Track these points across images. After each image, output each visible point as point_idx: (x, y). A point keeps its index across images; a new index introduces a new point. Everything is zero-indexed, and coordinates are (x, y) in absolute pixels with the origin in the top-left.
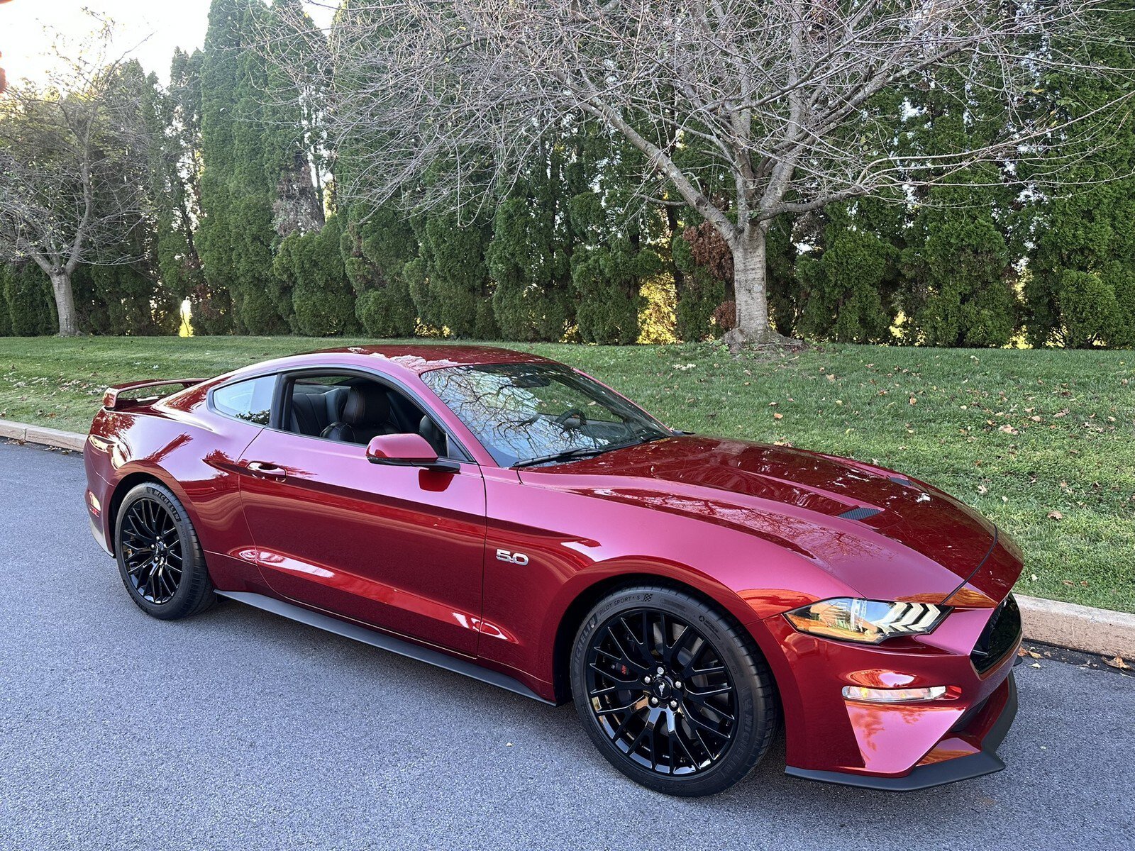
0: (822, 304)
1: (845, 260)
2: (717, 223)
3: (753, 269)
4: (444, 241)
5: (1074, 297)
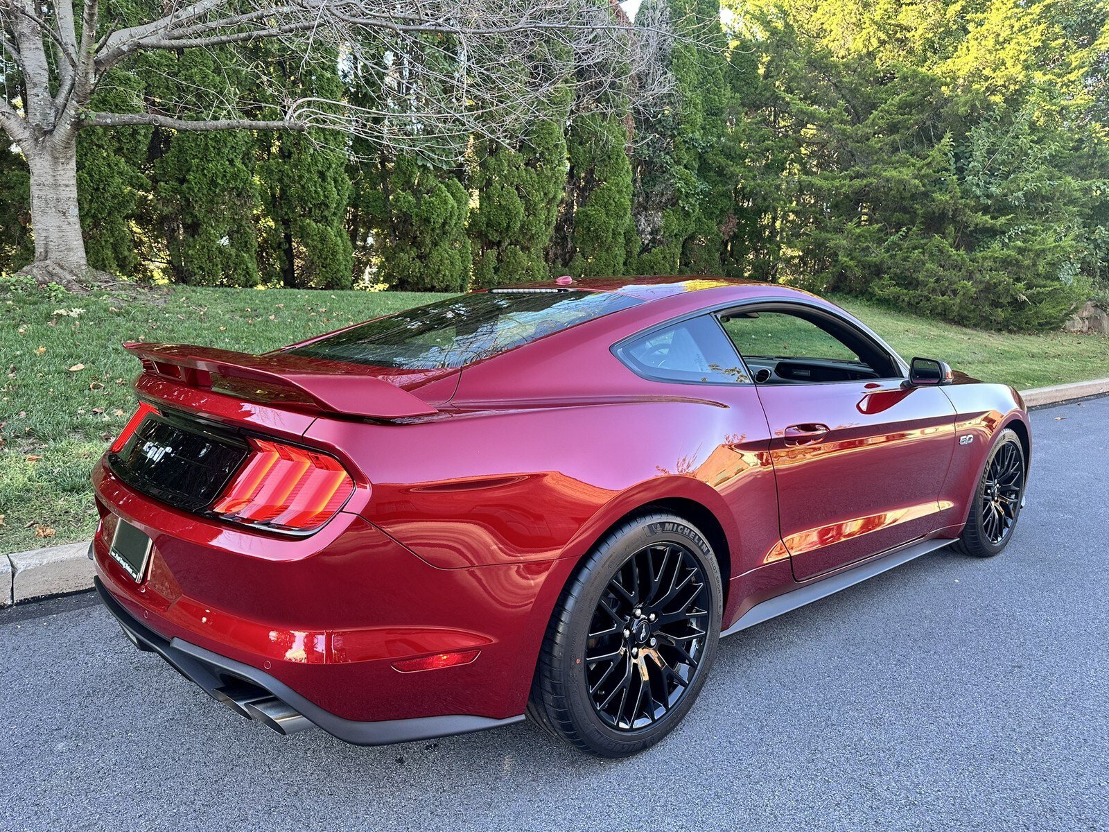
3: (67, 186)
5: (320, 246)
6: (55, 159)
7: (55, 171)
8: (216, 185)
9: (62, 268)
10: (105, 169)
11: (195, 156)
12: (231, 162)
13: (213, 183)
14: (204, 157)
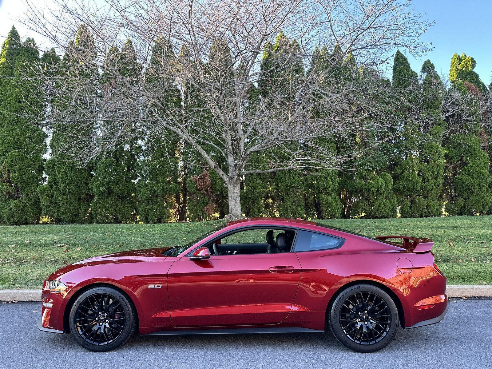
0: (245, 205)
1: (254, 190)
2: (222, 175)
3: (237, 192)
4: (67, 176)
6: (234, 185)
7: (234, 188)
8: (288, 186)
9: (234, 216)
10: (255, 185)
11: (282, 178)
12: (294, 178)
13: (287, 185)
14: (285, 178)
